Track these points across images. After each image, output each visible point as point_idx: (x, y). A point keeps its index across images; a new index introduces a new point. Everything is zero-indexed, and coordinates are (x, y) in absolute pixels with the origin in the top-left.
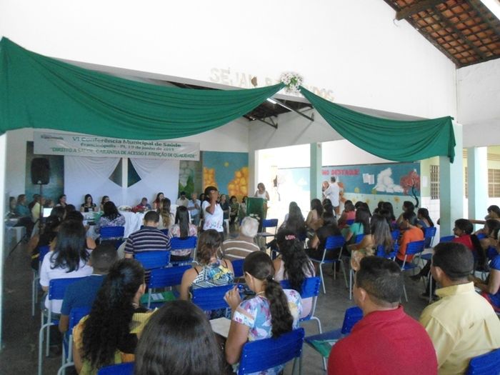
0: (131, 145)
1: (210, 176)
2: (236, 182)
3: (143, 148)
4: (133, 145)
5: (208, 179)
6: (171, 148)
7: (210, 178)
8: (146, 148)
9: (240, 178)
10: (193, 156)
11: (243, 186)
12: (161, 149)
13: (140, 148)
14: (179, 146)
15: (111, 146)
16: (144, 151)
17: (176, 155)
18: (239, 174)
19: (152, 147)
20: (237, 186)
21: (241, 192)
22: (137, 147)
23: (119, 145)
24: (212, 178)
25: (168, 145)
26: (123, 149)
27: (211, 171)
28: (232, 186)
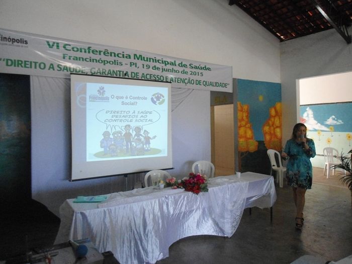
0: (146, 63)
1: (245, 115)
2: (270, 122)
3: (163, 70)
4: (148, 63)
5: (243, 120)
6: (200, 71)
7: (245, 118)
8: (168, 70)
9: (275, 117)
10: (225, 85)
11: (277, 127)
12: (186, 73)
13: (158, 69)
14: (209, 69)
15: (115, 62)
16: (165, 74)
17: (206, 84)
18: (273, 112)
19: (176, 68)
20: (272, 128)
21: (276, 136)
22: (155, 68)
23: (128, 61)
24: (247, 116)
25: (196, 68)
26: (134, 69)
27: (245, 107)
28: (267, 128)
